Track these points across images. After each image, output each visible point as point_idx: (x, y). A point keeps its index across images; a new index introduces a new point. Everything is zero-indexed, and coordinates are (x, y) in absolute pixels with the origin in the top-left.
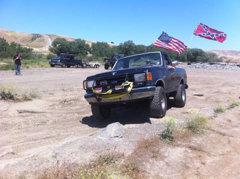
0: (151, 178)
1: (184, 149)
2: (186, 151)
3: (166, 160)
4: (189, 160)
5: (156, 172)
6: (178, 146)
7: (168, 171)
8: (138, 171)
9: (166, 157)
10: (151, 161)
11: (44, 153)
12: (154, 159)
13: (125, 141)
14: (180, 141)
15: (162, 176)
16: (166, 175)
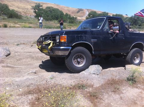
0: (104, 104)
1: (140, 90)
2: (141, 92)
3: (122, 95)
4: (140, 99)
5: (109, 102)
6: (137, 87)
7: (119, 102)
8: (97, 98)
9: (123, 93)
10: (110, 93)
11: (47, 75)
12: (113, 93)
13: (99, 78)
14: (140, 84)
15: (113, 104)
16: (115, 105)
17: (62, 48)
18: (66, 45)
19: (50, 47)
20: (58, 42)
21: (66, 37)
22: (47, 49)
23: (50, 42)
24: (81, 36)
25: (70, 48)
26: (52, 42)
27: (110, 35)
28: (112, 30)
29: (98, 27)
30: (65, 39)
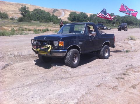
17: (61, 51)
18: (63, 49)
19: (49, 50)
20: (56, 46)
21: (63, 42)
22: (47, 52)
23: (49, 46)
24: (73, 41)
25: (67, 50)
26: (51, 46)
27: (90, 38)
28: (91, 34)
29: (81, 32)
30: (62, 44)
